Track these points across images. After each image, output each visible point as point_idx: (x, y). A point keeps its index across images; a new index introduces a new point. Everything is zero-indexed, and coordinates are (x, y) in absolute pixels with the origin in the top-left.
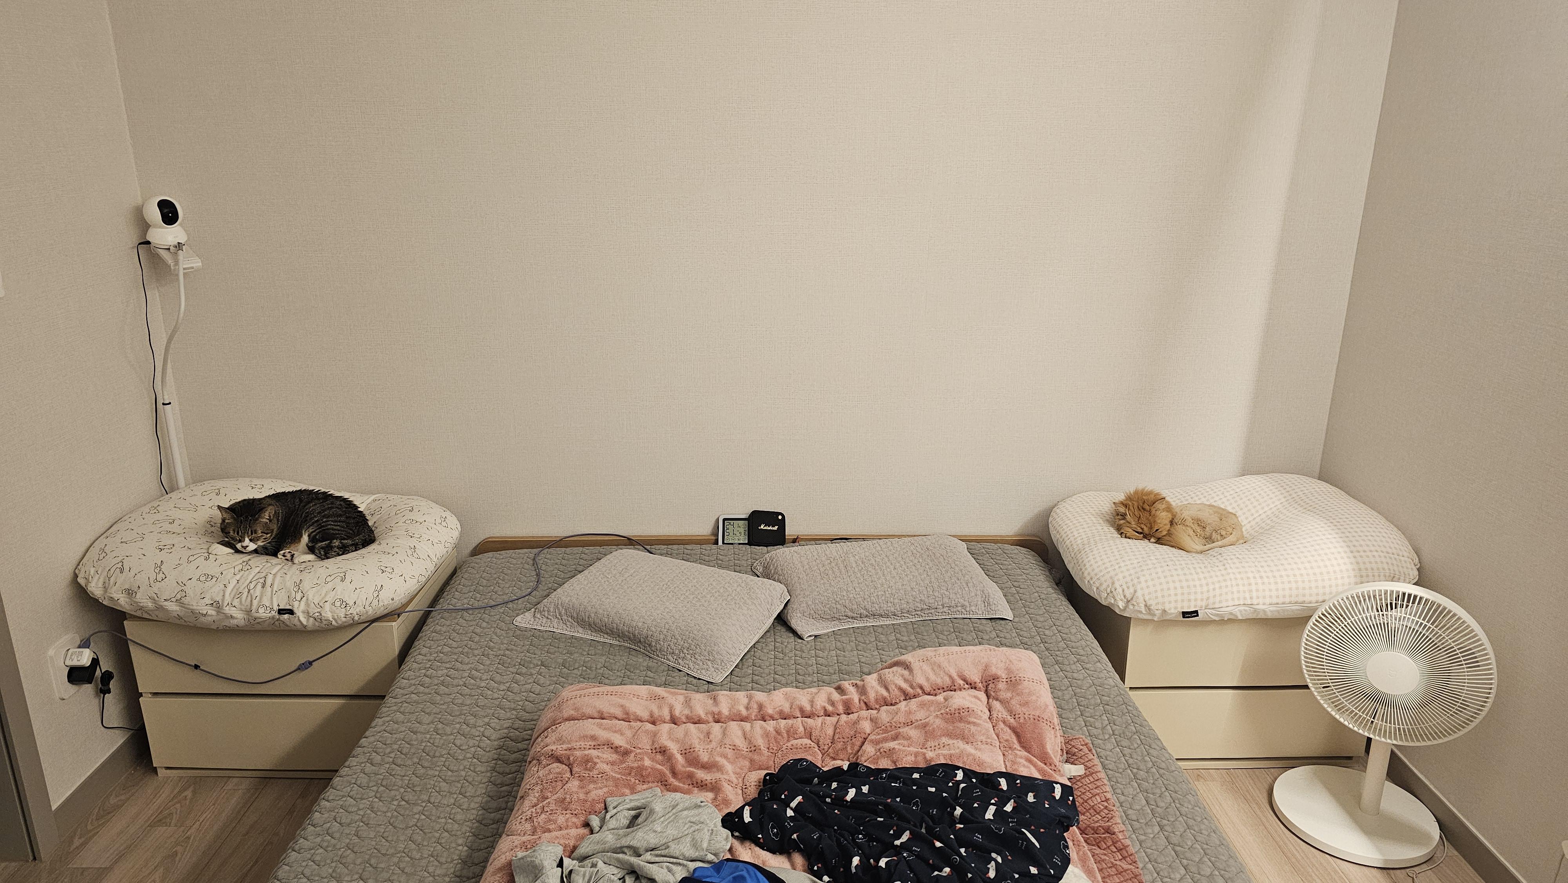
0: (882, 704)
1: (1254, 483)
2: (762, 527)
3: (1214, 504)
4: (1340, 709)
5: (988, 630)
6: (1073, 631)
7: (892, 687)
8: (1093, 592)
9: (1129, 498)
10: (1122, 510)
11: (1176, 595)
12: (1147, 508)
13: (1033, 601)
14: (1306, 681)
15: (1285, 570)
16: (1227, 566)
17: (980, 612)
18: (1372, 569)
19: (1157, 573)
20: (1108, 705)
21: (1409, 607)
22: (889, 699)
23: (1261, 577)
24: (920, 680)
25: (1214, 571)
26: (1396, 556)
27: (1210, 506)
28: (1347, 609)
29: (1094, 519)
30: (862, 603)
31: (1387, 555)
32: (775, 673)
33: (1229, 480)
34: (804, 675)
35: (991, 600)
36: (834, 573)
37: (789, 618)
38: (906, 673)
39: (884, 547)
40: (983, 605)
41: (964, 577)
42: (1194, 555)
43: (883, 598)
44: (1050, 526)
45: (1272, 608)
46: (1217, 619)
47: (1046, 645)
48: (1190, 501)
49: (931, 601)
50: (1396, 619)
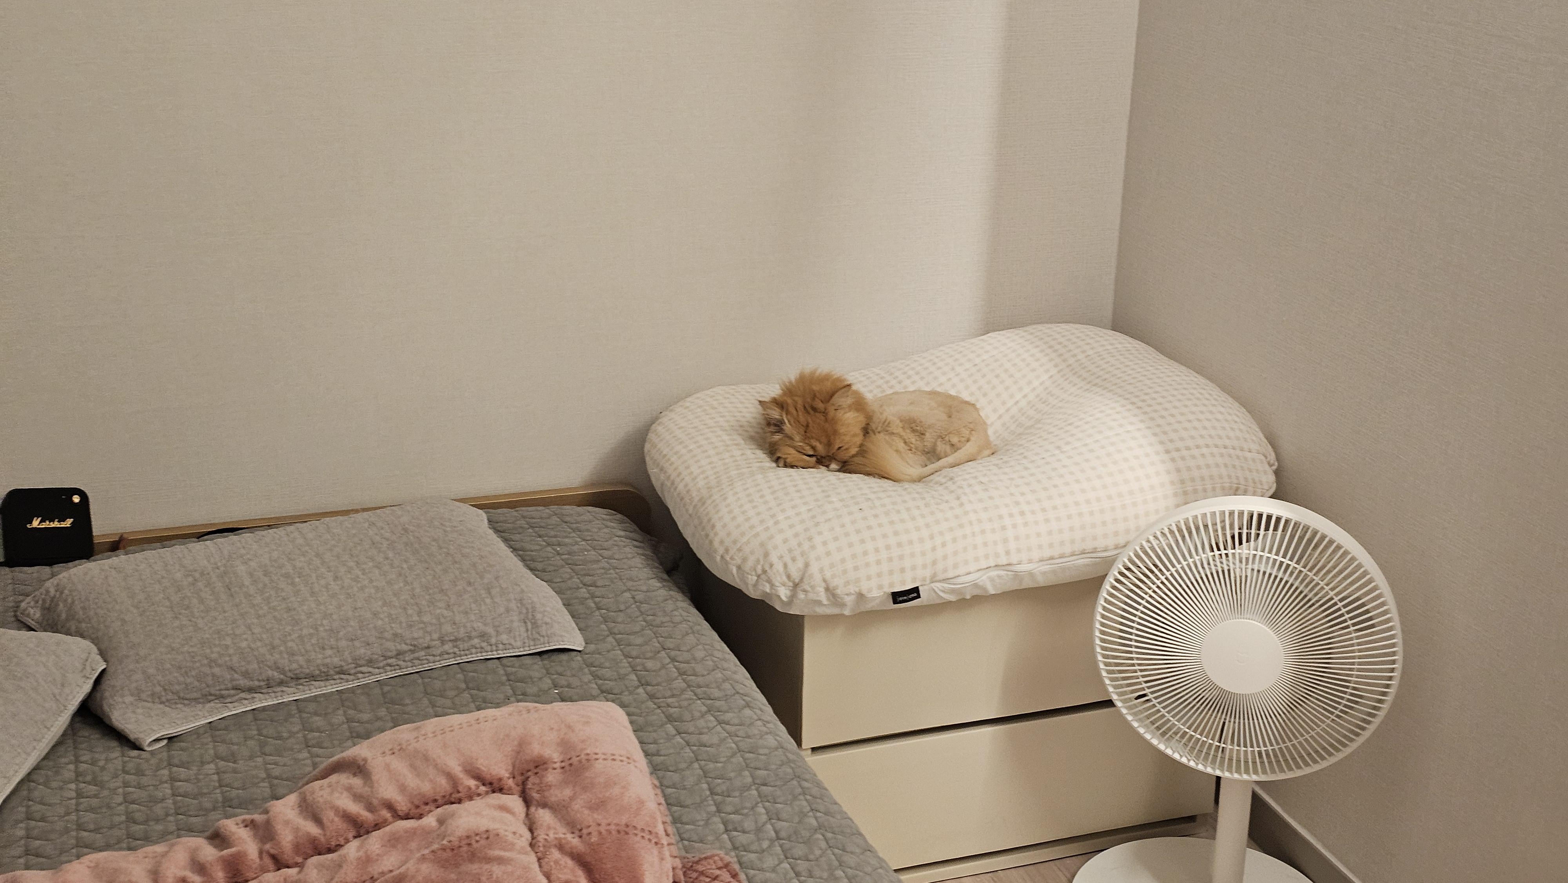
0: (310, 852)
1: (1005, 344)
2: (36, 523)
3: (939, 389)
4: (1164, 731)
5: (536, 675)
6: (700, 654)
7: (329, 816)
8: (731, 576)
9: (789, 391)
10: (775, 414)
11: (878, 562)
12: (820, 406)
13: (622, 607)
14: (1106, 691)
15: (1061, 495)
16: (964, 499)
17: (519, 644)
18: (1203, 479)
19: (843, 526)
20: (765, 785)
21: (1261, 537)
22: (323, 839)
23: (1022, 513)
24: (387, 791)
25: (942, 511)
26: (1238, 452)
27: (933, 393)
28: (1164, 552)
29: (726, 438)
30: (268, 657)
31: (1224, 451)
32: (80, 827)
33: (963, 344)
34: (145, 822)
35: (539, 616)
36: (202, 601)
37: (106, 708)
38: (357, 782)
39: (310, 536)
40: (523, 629)
41: (482, 577)
42: (907, 485)
43: (314, 641)
44: (647, 459)
45: (1045, 568)
46: (952, 598)
47: (649, 688)
48: (898, 388)
49: (416, 635)
50: (1241, 562)
